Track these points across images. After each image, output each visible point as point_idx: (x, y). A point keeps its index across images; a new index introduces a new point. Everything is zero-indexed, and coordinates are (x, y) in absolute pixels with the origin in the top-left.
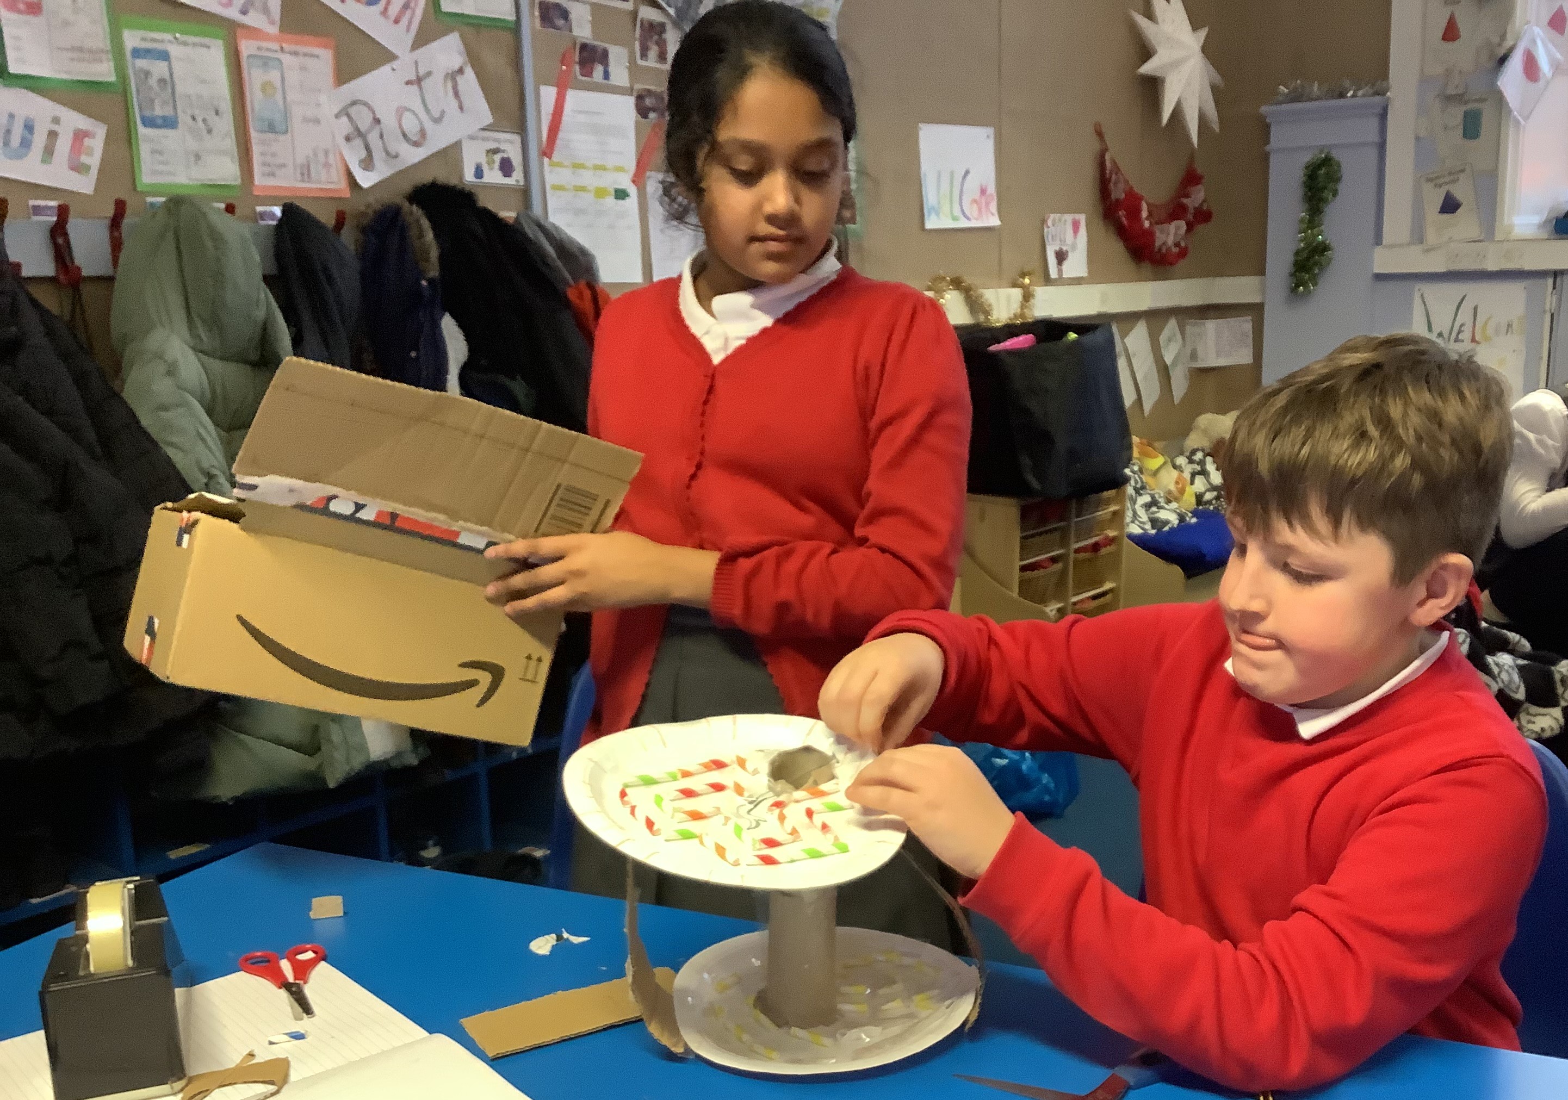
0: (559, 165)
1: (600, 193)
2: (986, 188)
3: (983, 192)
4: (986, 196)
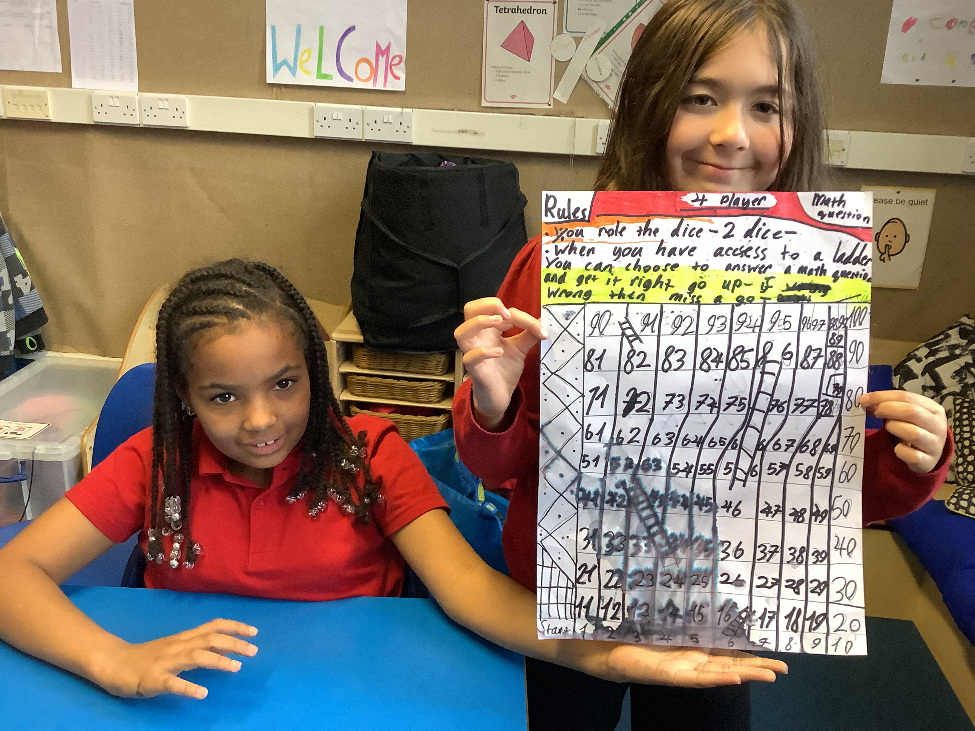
2: (388, 48)
3: (381, 52)
4: (387, 57)
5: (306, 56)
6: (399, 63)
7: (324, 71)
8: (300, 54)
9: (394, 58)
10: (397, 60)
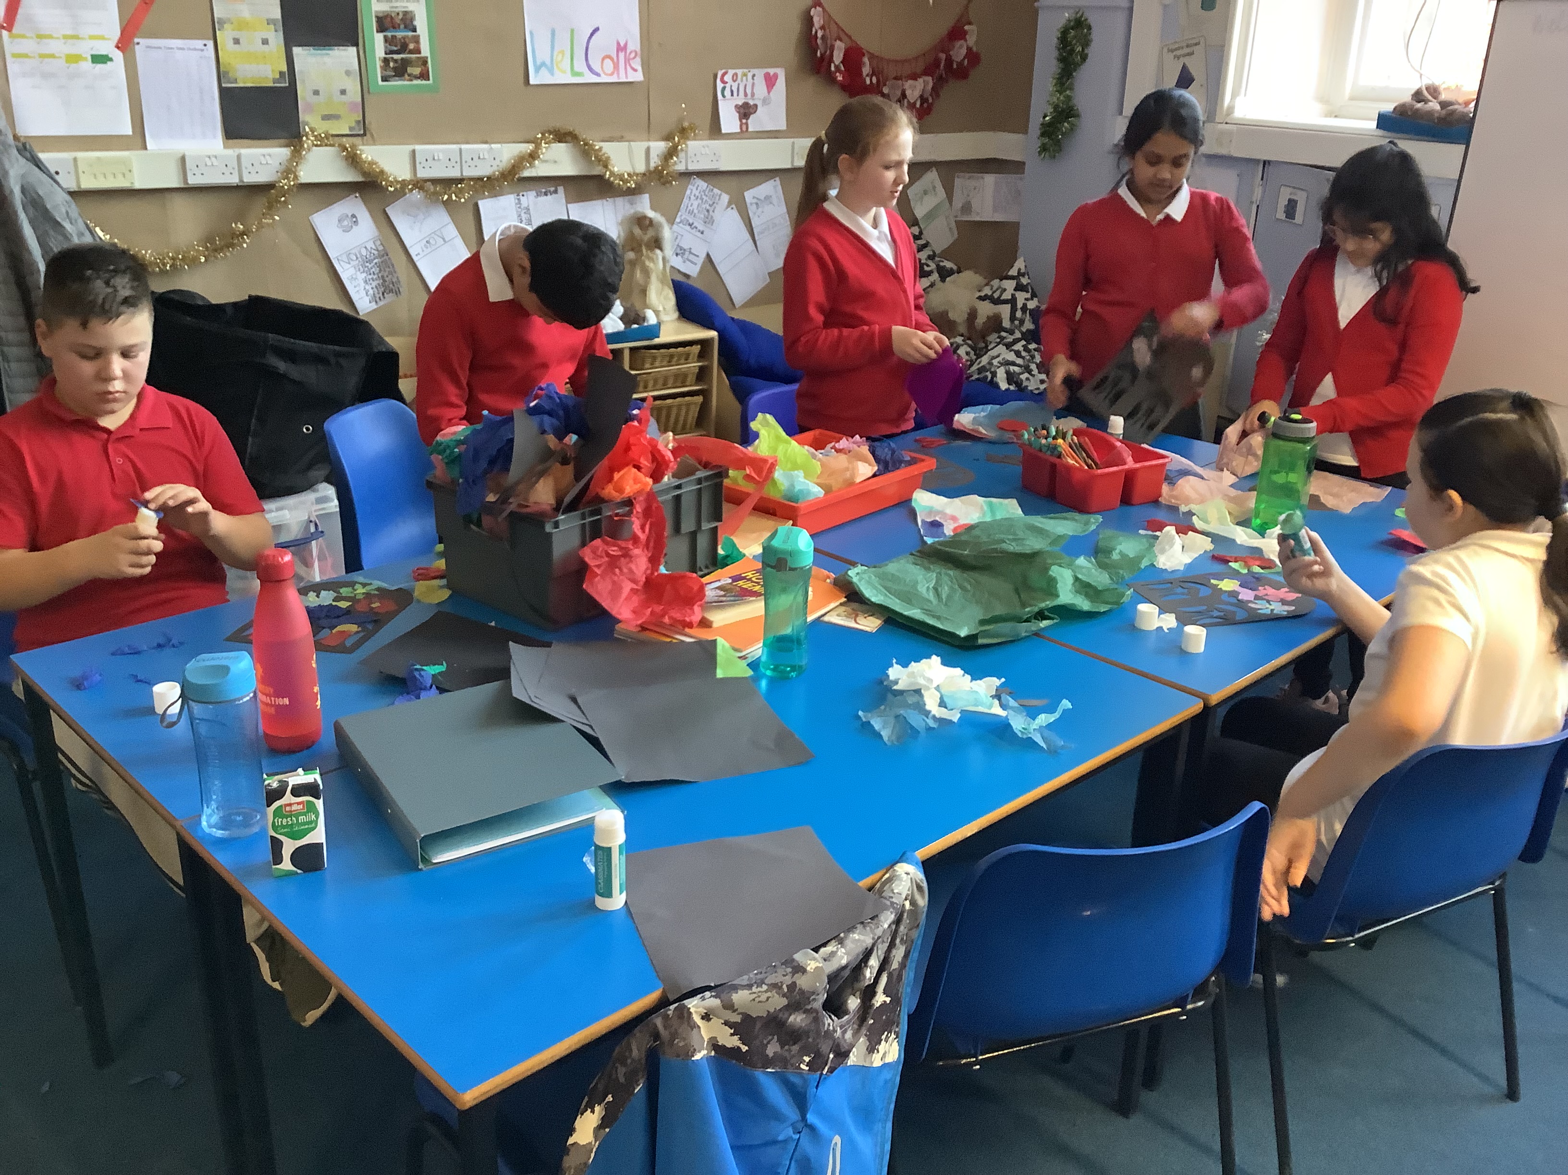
0: (23, 36)
1: (72, 59)
2: (626, 45)
3: (621, 48)
4: (626, 53)
5: (560, 56)
6: (634, 58)
7: (576, 69)
8: (555, 53)
9: (631, 53)
10: (633, 55)
